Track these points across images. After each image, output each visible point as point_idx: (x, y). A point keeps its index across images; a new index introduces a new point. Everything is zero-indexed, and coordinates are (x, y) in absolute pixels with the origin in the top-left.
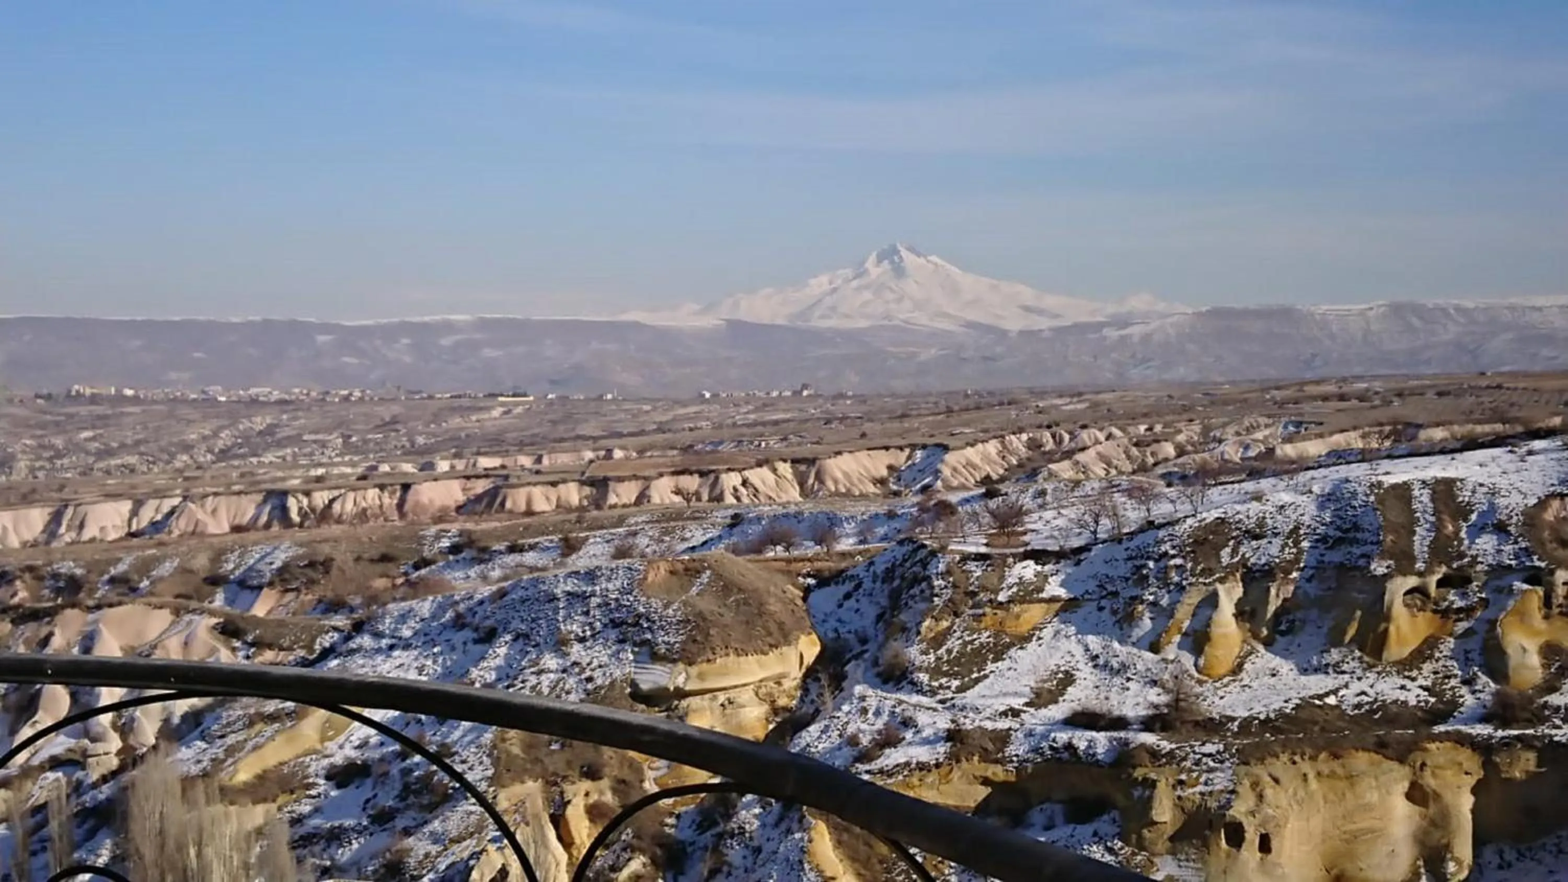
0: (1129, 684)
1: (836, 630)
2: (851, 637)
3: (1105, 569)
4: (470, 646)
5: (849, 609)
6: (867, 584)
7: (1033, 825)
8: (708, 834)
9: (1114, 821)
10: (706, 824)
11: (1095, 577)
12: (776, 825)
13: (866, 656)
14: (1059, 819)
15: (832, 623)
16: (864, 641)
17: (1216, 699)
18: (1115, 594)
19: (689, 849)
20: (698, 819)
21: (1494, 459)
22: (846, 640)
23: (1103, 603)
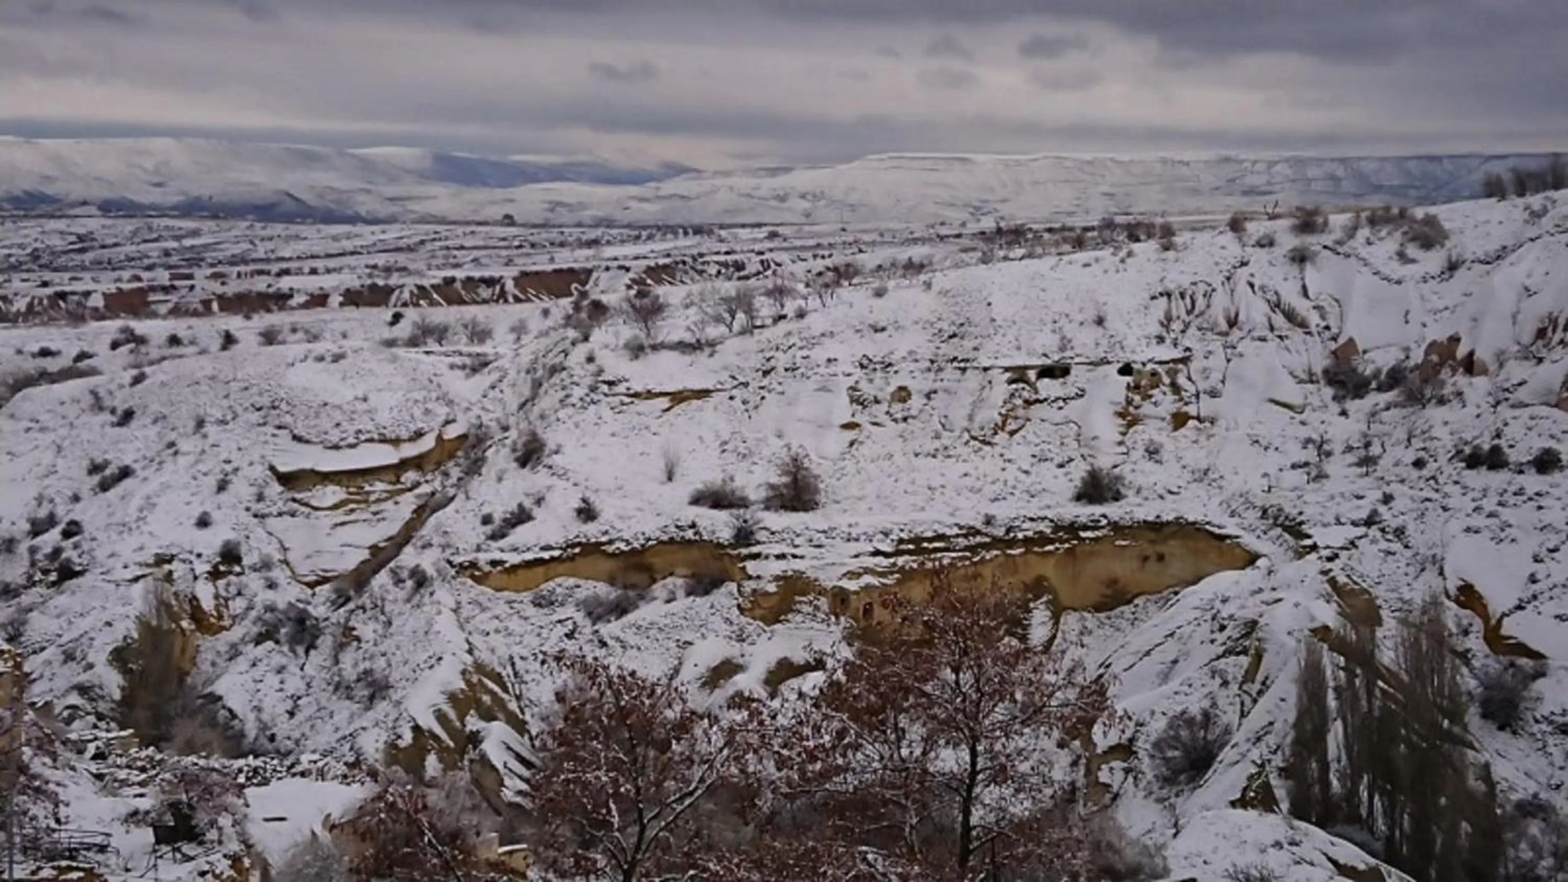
0: (754, 468)
1: (479, 417)
2: (493, 424)
3: (737, 361)
4: (108, 429)
5: (494, 399)
6: (512, 374)
7: (655, 599)
8: (342, 610)
9: (731, 594)
10: (341, 601)
11: (725, 368)
12: (408, 600)
13: (507, 442)
14: (680, 593)
15: (476, 411)
16: (506, 429)
17: (833, 481)
18: (746, 385)
19: (322, 625)
20: (334, 596)
21: (1097, 260)
22: (488, 427)
23: (734, 392)
